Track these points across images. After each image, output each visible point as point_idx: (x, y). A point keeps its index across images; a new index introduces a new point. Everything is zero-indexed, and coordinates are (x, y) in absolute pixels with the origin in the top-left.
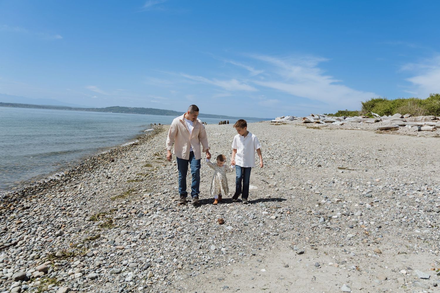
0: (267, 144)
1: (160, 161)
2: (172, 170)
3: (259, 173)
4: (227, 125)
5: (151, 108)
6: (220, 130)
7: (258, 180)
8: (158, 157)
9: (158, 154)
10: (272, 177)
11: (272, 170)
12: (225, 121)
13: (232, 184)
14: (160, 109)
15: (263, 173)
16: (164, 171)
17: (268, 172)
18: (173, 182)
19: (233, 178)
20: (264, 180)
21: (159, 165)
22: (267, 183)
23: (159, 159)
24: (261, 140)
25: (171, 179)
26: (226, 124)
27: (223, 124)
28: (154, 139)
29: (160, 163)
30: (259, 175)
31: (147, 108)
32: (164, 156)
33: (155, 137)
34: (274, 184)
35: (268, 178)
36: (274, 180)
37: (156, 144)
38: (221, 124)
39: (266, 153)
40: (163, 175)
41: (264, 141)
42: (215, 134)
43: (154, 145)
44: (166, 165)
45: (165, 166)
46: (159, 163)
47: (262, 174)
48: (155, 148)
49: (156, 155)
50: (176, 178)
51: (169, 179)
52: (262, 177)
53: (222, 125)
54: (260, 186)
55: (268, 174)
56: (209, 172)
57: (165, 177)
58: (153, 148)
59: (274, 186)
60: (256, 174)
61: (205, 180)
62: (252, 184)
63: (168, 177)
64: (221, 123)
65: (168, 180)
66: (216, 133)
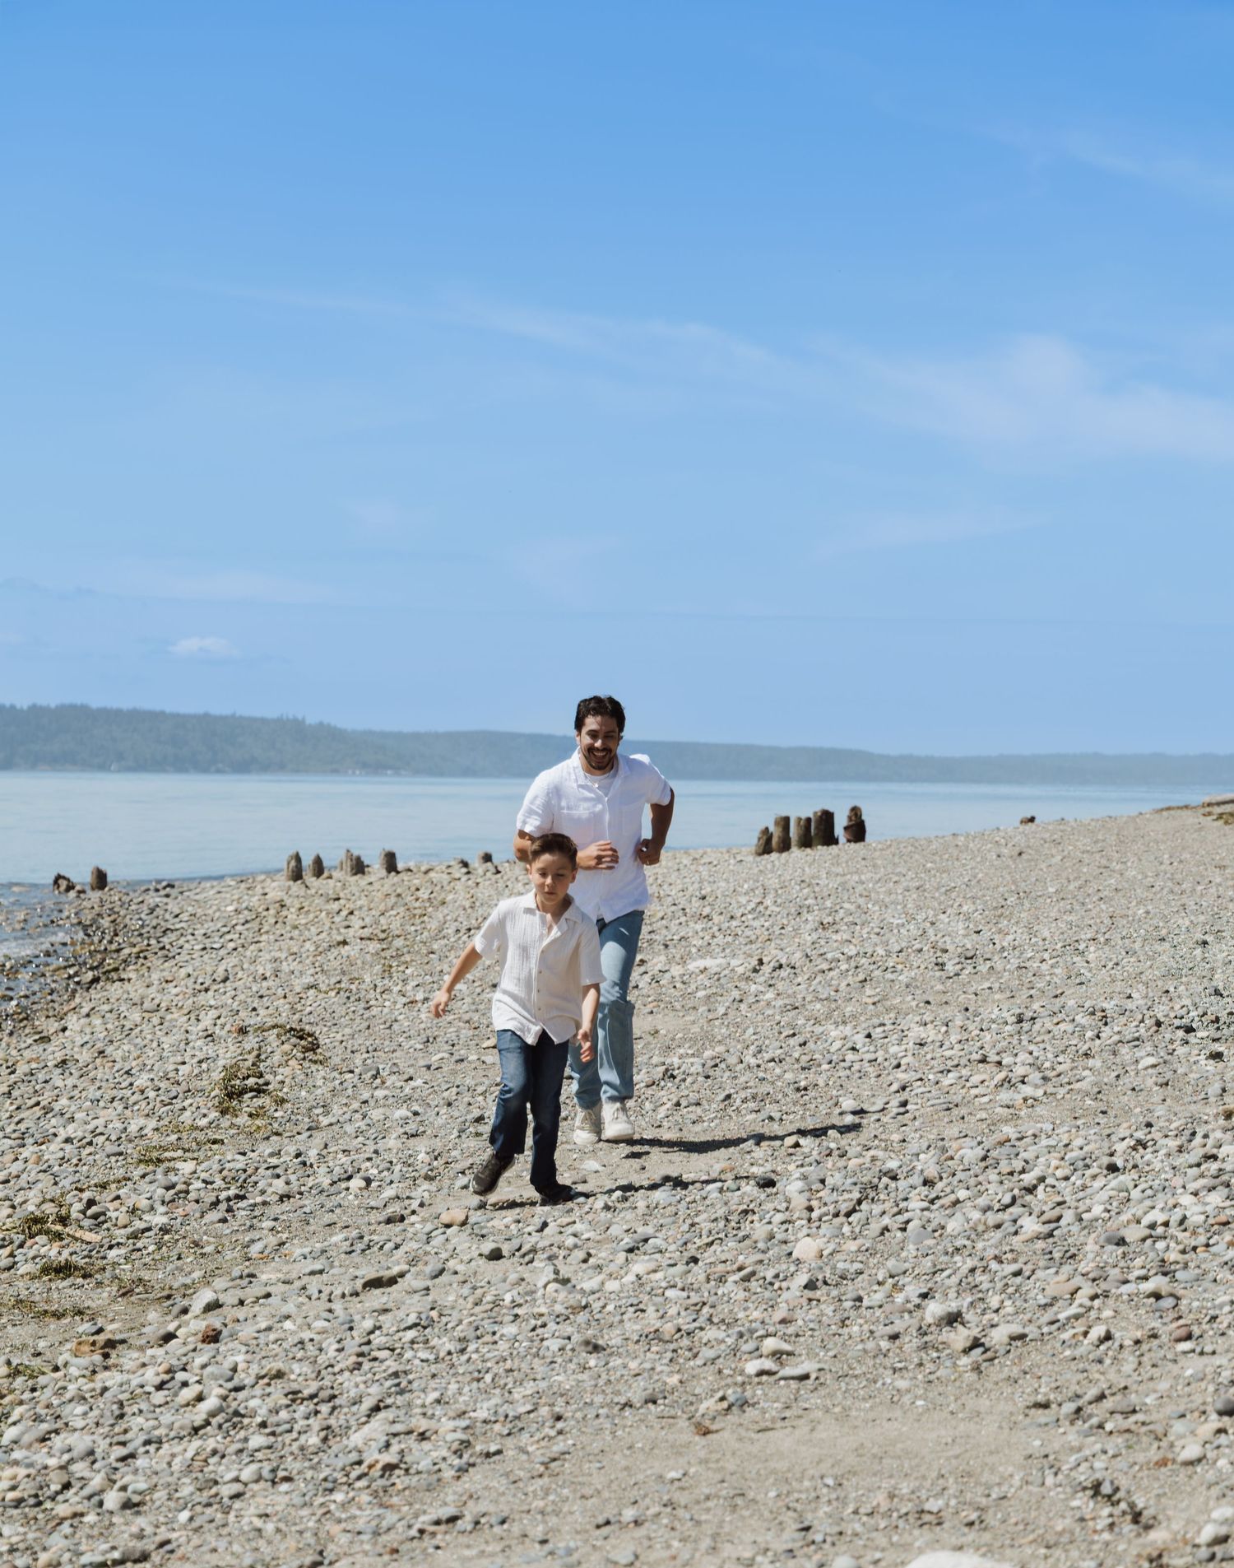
0: (1217, 1056)
1: (65, 1292)
2: (159, 1397)
3: (1070, 1407)
4: (844, 849)
5: (73, 707)
6: (758, 910)
7: (1050, 1480)
8: (53, 1252)
9: (63, 1220)
10: (1192, 1451)
11: (1217, 1360)
12: (827, 818)
13: (766, 1537)
14: (169, 708)
15: (1108, 1404)
16: (80, 1409)
17: (1163, 1386)
18: (140, 1536)
19: (782, 1465)
20: (1106, 1489)
21: (42, 1344)
22: (1136, 1517)
23: (63, 1270)
24: (1160, 1012)
25: (127, 1505)
26: (830, 840)
27: (806, 842)
28: (57, 1041)
29: (58, 1315)
30: (1065, 1426)
31: (34, 708)
32: (120, 1234)
33: (73, 1022)
34: (1208, 1533)
35: (1154, 1454)
36: (1211, 1476)
37: (64, 1101)
38: (785, 846)
39: (1180, 1160)
40: (53, 1462)
41: (1189, 1030)
42: (694, 965)
43: (47, 1110)
44: (111, 1344)
45: (97, 1358)
46: (53, 1325)
47: (1098, 1412)
48: (53, 1150)
49: (34, 1225)
50: (186, 1490)
51: (112, 1499)
52: (1094, 1444)
53: (796, 852)
54: (1058, 1552)
55: (1171, 1409)
56: (544, 1411)
57: (67, 1486)
58: (26, 1153)
59: (1204, 1553)
60: (1041, 1416)
61: (483, 1506)
62: (972, 1535)
63: (97, 1481)
64: (776, 833)
65: (90, 1518)
66: (705, 951)
